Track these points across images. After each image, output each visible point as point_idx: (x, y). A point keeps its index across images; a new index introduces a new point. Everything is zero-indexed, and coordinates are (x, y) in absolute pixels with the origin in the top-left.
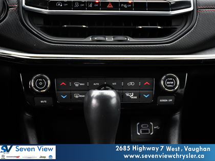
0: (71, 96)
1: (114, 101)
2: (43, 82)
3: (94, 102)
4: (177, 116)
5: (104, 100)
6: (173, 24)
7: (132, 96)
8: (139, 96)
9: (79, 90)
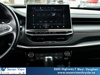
0: (40, 58)
1: (52, 60)
2: (32, 54)
3: (46, 60)
4: (69, 63)
5: (49, 59)
6: (67, 37)
7: (57, 58)
8: (59, 58)
9: (42, 56)
